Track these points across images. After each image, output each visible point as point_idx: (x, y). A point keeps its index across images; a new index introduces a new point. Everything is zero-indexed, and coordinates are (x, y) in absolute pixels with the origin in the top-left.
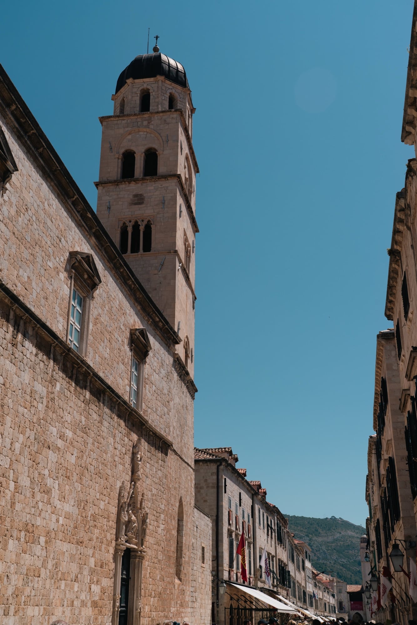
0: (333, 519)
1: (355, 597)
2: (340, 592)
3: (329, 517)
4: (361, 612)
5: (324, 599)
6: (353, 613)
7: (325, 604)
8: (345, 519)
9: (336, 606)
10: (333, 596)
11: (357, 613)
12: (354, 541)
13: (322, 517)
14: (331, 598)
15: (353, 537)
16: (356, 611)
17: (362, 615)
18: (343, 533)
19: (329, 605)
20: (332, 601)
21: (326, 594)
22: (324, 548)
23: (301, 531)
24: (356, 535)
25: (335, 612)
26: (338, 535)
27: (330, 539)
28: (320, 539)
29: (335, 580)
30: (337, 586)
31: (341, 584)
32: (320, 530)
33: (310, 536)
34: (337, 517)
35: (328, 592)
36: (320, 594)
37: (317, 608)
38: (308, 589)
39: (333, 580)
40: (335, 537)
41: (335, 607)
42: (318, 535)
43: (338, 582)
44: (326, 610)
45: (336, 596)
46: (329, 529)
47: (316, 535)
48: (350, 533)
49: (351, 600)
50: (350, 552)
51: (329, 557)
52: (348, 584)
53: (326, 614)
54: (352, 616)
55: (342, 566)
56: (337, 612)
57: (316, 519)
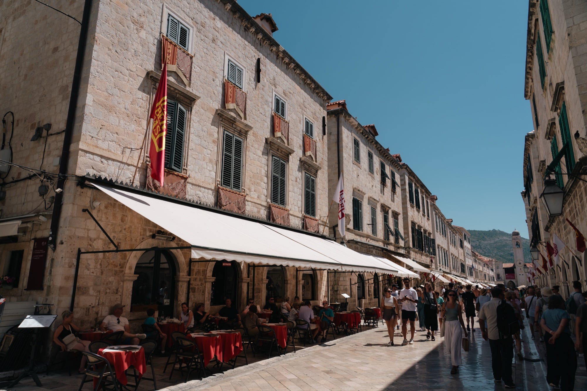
0: (494, 231)
1: (510, 272)
2: (497, 268)
3: (491, 230)
4: (514, 281)
5: (484, 271)
6: (508, 281)
7: (485, 275)
8: (501, 230)
9: (495, 276)
10: (492, 270)
11: (510, 281)
12: (508, 242)
13: (487, 230)
14: (491, 272)
15: (507, 240)
16: (510, 280)
17: (514, 282)
18: (500, 238)
19: (489, 276)
20: (492, 274)
21: (485, 268)
22: (488, 247)
23: (474, 238)
24: (509, 239)
25: (494, 281)
26: (497, 239)
27: (492, 242)
28: (486, 242)
29: (494, 260)
30: (495, 265)
31: (498, 263)
32: (486, 237)
33: (480, 240)
34: (497, 229)
35: (488, 267)
36: (479, 267)
37: (477, 277)
38: (467, 263)
39: (492, 260)
40: (496, 241)
41: (494, 278)
42: (484, 240)
43: (495, 262)
44: (485, 279)
45: (494, 270)
46: (491, 237)
47: (483, 240)
48: (505, 238)
49: (506, 273)
50: (505, 248)
51: (492, 252)
52: (504, 263)
53: (485, 282)
54: (507, 283)
55: (500, 256)
56: (495, 280)
57: (483, 231)
